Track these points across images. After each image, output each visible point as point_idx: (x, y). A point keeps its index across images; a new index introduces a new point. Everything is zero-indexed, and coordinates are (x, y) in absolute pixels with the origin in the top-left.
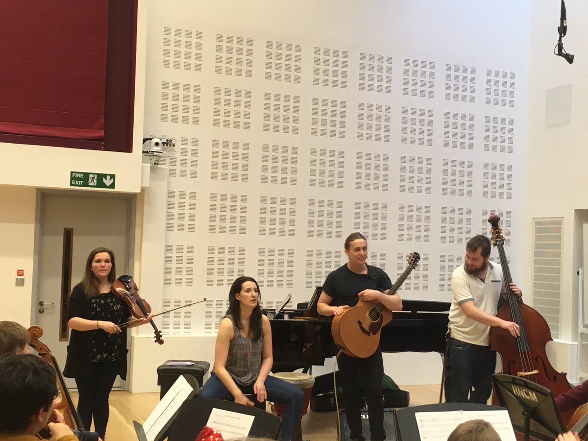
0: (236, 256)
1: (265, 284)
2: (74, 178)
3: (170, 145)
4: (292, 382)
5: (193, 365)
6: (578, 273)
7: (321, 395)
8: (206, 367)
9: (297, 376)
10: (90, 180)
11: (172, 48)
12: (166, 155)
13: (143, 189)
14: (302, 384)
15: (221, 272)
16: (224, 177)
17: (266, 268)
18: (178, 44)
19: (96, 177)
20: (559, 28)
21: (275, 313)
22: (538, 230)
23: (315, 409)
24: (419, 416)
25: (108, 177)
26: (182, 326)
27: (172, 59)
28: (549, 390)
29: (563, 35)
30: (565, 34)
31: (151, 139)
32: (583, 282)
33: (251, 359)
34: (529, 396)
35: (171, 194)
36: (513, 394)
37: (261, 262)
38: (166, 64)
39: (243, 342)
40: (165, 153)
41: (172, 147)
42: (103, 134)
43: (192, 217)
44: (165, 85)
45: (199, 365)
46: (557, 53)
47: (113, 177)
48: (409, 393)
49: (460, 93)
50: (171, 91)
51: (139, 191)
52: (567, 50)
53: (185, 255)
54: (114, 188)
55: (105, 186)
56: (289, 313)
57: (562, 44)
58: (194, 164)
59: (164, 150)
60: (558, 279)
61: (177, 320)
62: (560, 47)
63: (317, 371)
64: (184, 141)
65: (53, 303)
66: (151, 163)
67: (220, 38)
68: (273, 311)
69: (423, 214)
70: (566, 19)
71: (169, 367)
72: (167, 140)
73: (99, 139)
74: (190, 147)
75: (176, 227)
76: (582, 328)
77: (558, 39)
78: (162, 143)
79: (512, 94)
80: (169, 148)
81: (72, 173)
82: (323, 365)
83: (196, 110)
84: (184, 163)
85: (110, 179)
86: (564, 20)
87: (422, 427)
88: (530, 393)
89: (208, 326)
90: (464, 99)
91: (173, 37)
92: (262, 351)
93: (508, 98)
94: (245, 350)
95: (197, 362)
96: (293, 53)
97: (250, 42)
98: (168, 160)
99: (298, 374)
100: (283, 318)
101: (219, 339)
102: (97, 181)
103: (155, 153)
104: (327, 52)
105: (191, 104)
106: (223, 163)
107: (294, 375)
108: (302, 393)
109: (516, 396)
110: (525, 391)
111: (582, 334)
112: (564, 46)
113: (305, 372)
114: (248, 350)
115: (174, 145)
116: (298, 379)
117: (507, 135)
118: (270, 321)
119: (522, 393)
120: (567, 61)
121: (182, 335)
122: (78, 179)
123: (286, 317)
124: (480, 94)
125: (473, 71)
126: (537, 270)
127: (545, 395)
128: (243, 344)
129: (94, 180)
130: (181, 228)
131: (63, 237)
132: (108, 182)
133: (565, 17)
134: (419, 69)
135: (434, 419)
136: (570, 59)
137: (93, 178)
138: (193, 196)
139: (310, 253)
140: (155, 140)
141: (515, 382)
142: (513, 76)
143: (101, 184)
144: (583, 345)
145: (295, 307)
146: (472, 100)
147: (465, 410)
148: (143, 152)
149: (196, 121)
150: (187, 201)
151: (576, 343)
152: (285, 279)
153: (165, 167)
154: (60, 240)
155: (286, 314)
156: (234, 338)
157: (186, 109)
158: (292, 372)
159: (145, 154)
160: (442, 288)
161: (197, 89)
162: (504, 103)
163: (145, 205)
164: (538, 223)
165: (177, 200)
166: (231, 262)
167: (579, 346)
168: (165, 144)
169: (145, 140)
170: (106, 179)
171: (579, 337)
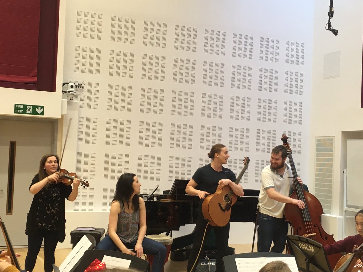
0: (124, 160)
1: (142, 178)
2: (17, 108)
3: (81, 88)
4: (158, 241)
5: (94, 230)
6: (344, 172)
7: (178, 250)
8: (102, 232)
9: (162, 237)
10: (28, 110)
11: (82, 24)
12: (78, 94)
13: (62, 116)
14: (165, 243)
15: (113, 170)
16: (116, 108)
17: (143, 168)
18: (86, 21)
19: (31, 108)
20: (328, 12)
21: (148, 197)
22: (318, 145)
23: (174, 259)
24: (237, 260)
25: (40, 108)
26: (87, 205)
27: (82, 31)
28: (321, 245)
29: (331, 17)
30: (332, 17)
31: (68, 83)
32: (346, 177)
33: (131, 226)
34: (309, 248)
35: (81, 119)
36: (299, 247)
37: (140, 164)
38: (79, 34)
39: (126, 216)
40: (77, 93)
41: (82, 89)
42: (37, 80)
43: (95, 134)
44: (78, 48)
45: (98, 231)
46: (327, 28)
47: (42, 107)
48: (234, 249)
49: (269, 56)
50: (81, 52)
51: (60, 117)
52: (333, 27)
53: (90, 159)
54: (43, 115)
55: (37, 114)
56: (157, 197)
57: (331, 23)
58: (96, 100)
59: (76, 91)
60: (331, 176)
61: (84, 201)
62: (329, 25)
63: (176, 234)
64: (90, 85)
65: (2, 190)
66: (68, 99)
67: (114, 18)
68: (146, 196)
69: (245, 134)
70: (333, 7)
71: (79, 232)
72: (79, 84)
73: (34, 83)
74: (93, 89)
75: (84, 141)
76: (346, 207)
77: (328, 20)
78: (75, 86)
79: (302, 57)
80: (79, 89)
81: (15, 105)
82: (179, 230)
83: (98, 65)
84: (89, 99)
85: (41, 109)
86: (332, 8)
87: (239, 267)
88: (310, 247)
89: (104, 205)
90: (272, 60)
91: (83, 17)
92: (139, 221)
93: (300, 60)
94: (127, 221)
95: (97, 229)
96: (162, 29)
97: (133, 21)
98: (79, 97)
99: (163, 236)
100: (153, 200)
101: (111, 214)
102: (32, 110)
103: (71, 93)
104: (183, 28)
105: (95, 61)
106: (115, 100)
107: (159, 237)
108: (165, 248)
109: (301, 249)
110: (307, 246)
111: (346, 211)
112: (332, 24)
113: (167, 235)
114: (129, 221)
115: (83, 88)
116: (162, 239)
117: (299, 84)
118: (145, 201)
119: (304, 247)
120: (334, 34)
121: (87, 211)
122: (20, 109)
123: (155, 199)
124: (282, 57)
125: (278, 42)
126: (317, 170)
127: (319, 248)
128: (126, 217)
129: (30, 109)
130: (87, 141)
131: (9, 147)
132: (39, 111)
133: (333, 6)
134: (243, 40)
135: (247, 262)
136: (335, 32)
137: (30, 108)
138: (95, 120)
139: (171, 159)
140: (71, 84)
141: (300, 240)
142: (303, 45)
143: (34, 112)
144: (347, 218)
145: (161, 193)
146: (277, 60)
147: (267, 257)
148: (63, 92)
149: (98, 72)
150: (92, 124)
151: (342, 217)
152: (155, 175)
153: (77, 101)
154: (7, 149)
155: (155, 197)
156: (121, 213)
157: (91, 64)
158: (159, 234)
159: (64, 93)
160: (257, 181)
161: (99, 51)
162: (297, 63)
163: (64, 126)
164: (318, 140)
165: (84, 123)
166: (120, 164)
167: (344, 219)
168: (77, 87)
169: (64, 84)
170: (38, 109)
171: (344, 213)
